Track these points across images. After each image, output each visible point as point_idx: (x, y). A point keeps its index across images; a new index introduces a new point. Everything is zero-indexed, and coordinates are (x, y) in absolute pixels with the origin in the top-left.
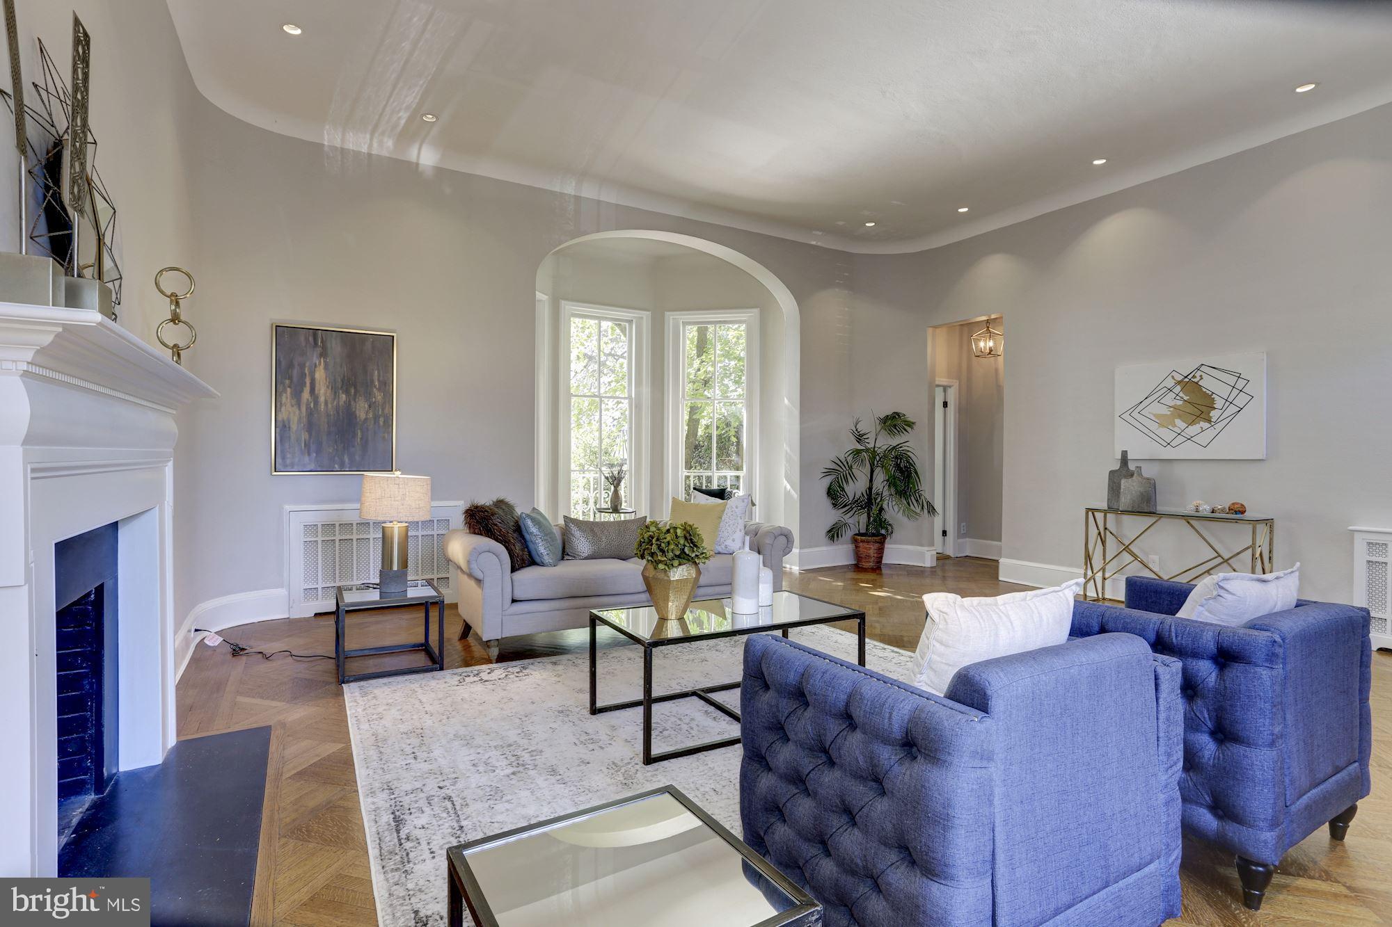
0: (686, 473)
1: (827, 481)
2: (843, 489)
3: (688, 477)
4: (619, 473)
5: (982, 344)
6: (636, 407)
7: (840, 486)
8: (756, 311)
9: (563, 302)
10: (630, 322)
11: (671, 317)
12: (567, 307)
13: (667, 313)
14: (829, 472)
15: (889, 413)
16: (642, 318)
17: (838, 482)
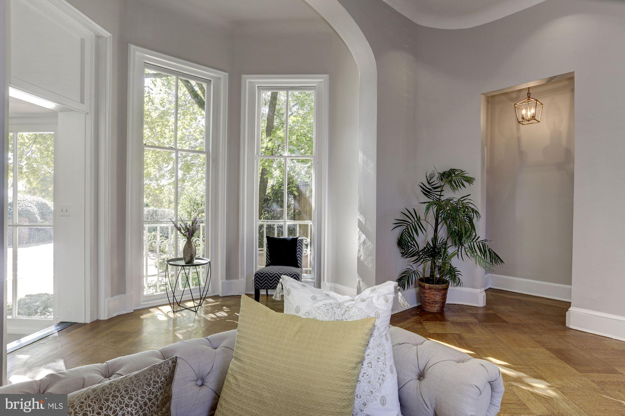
0: (260, 222)
1: (398, 232)
2: (414, 239)
3: (261, 227)
4: (193, 223)
5: (524, 112)
6: (213, 161)
7: (410, 236)
8: (326, 76)
9: (132, 47)
10: (208, 82)
11: (248, 80)
12: (137, 53)
13: (244, 76)
14: (400, 222)
15: (447, 169)
16: (220, 78)
17: (409, 233)
